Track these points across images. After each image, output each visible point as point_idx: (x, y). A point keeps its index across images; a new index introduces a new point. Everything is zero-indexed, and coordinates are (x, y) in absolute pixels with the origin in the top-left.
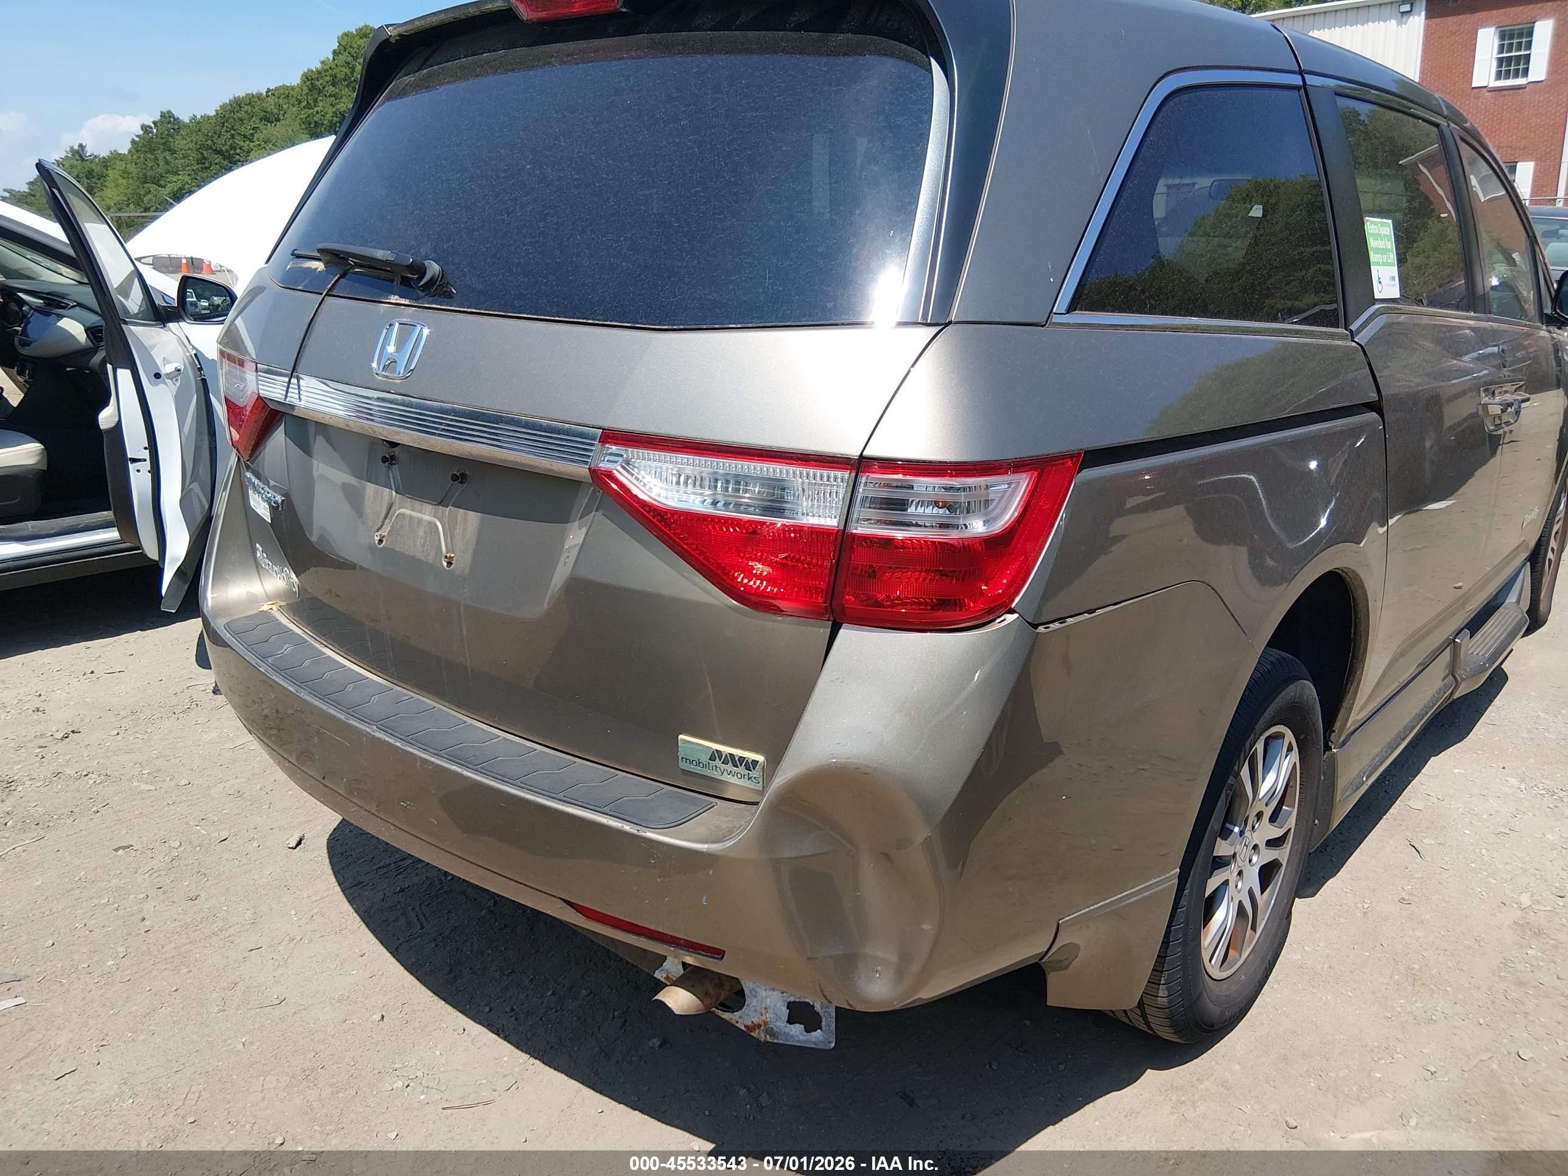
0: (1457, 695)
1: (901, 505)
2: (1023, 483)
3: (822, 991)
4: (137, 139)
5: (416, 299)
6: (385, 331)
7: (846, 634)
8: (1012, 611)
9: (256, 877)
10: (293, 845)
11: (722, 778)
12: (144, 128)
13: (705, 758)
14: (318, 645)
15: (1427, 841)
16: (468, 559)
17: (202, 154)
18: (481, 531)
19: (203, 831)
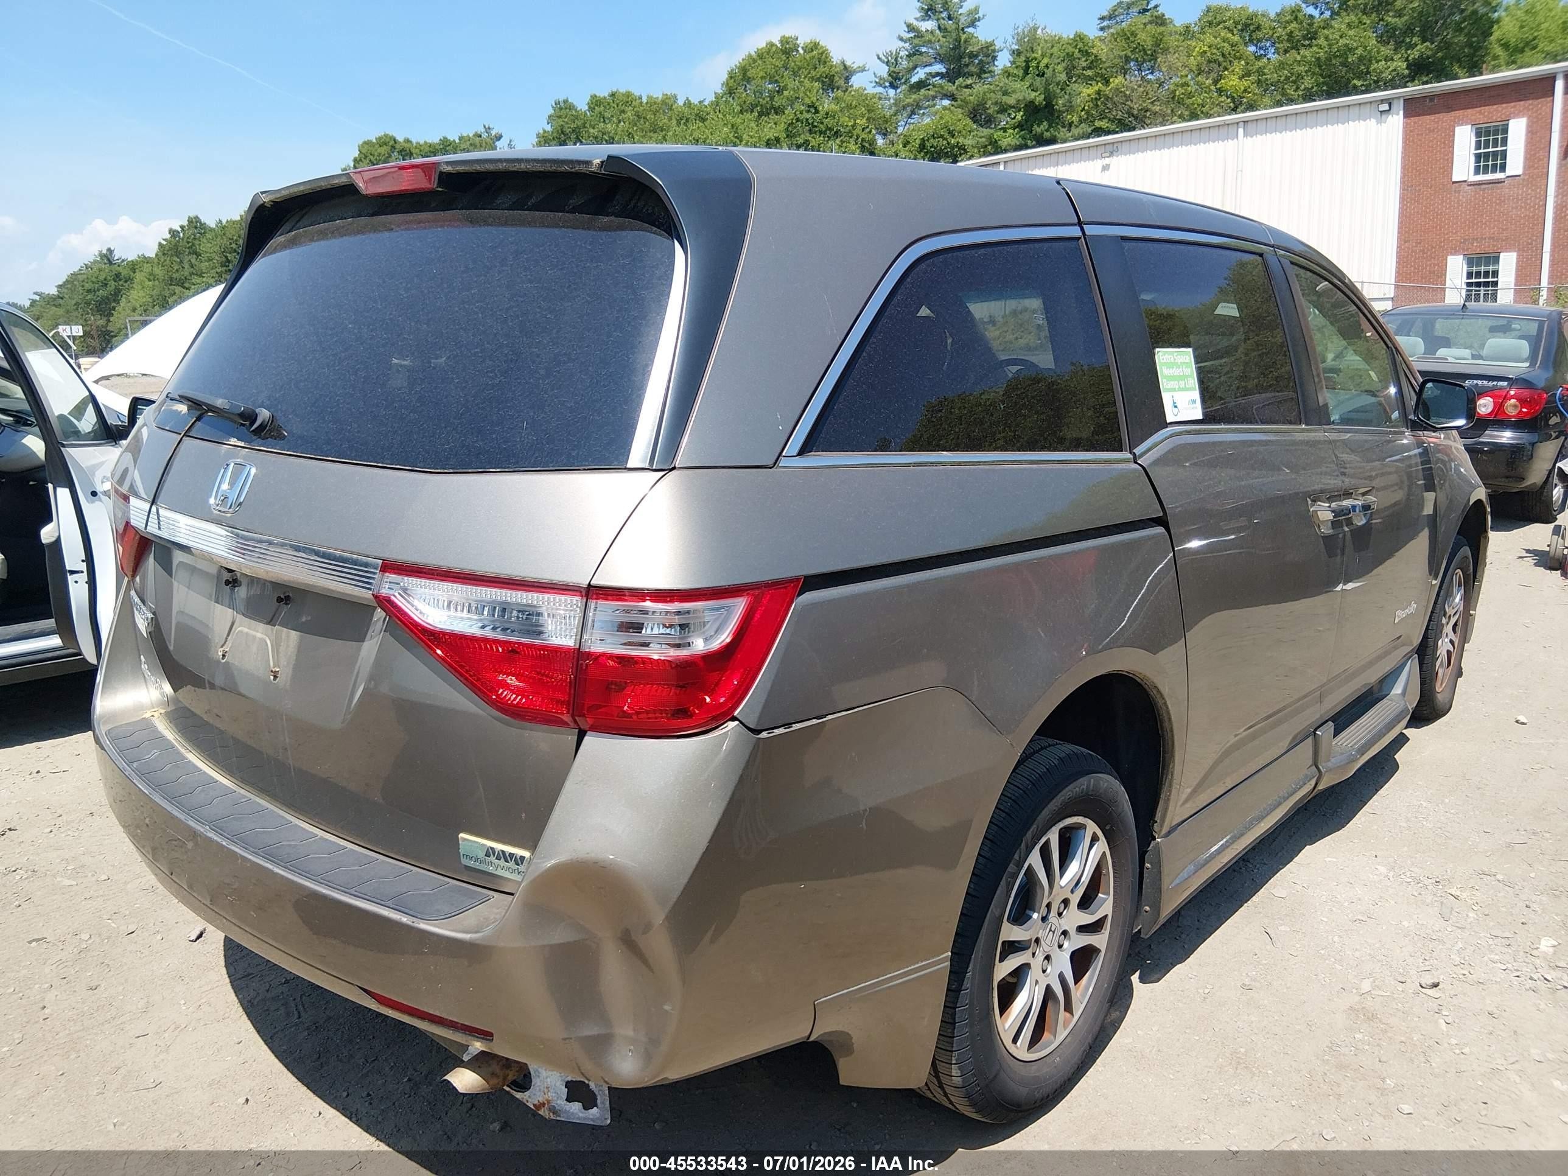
0: (1321, 787)
1: (638, 627)
2: (739, 606)
3: (580, 1070)
4: (164, 243)
5: (250, 443)
6: (222, 471)
7: (590, 740)
8: (734, 719)
9: (155, 968)
10: (193, 938)
11: (496, 873)
12: (173, 232)
13: (481, 854)
14: (183, 750)
15: (1282, 928)
16: (290, 671)
17: (226, 257)
18: (301, 649)
19: (113, 925)
